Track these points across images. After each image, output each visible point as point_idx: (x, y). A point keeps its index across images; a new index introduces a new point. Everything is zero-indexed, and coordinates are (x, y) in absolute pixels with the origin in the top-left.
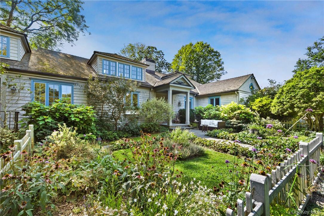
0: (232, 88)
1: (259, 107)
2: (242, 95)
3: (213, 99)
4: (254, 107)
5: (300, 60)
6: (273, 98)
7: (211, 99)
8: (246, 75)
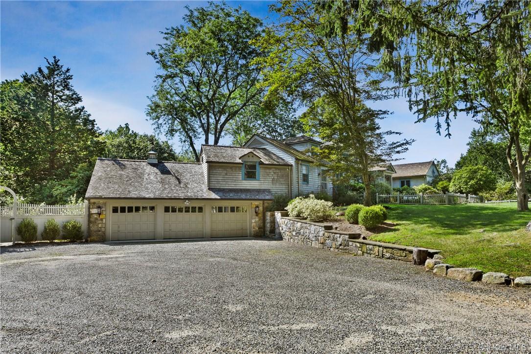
0: (421, 173)
1: (442, 188)
2: (428, 179)
3: (404, 181)
4: (438, 188)
5: (475, 131)
6: (450, 182)
7: (401, 182)
8: (428, 161)
